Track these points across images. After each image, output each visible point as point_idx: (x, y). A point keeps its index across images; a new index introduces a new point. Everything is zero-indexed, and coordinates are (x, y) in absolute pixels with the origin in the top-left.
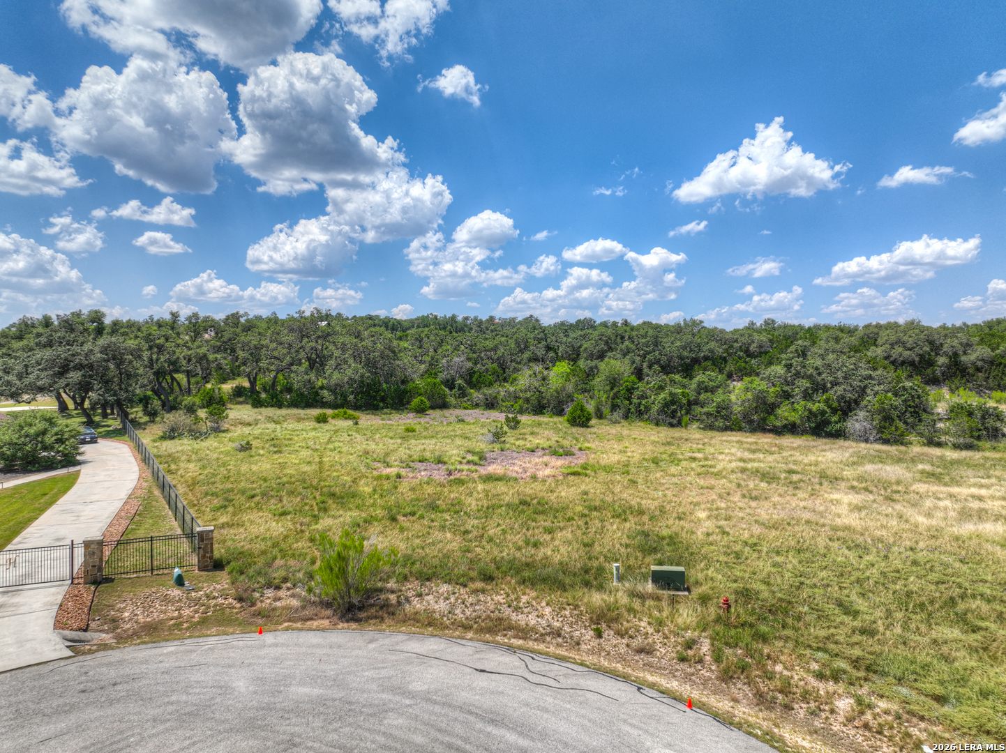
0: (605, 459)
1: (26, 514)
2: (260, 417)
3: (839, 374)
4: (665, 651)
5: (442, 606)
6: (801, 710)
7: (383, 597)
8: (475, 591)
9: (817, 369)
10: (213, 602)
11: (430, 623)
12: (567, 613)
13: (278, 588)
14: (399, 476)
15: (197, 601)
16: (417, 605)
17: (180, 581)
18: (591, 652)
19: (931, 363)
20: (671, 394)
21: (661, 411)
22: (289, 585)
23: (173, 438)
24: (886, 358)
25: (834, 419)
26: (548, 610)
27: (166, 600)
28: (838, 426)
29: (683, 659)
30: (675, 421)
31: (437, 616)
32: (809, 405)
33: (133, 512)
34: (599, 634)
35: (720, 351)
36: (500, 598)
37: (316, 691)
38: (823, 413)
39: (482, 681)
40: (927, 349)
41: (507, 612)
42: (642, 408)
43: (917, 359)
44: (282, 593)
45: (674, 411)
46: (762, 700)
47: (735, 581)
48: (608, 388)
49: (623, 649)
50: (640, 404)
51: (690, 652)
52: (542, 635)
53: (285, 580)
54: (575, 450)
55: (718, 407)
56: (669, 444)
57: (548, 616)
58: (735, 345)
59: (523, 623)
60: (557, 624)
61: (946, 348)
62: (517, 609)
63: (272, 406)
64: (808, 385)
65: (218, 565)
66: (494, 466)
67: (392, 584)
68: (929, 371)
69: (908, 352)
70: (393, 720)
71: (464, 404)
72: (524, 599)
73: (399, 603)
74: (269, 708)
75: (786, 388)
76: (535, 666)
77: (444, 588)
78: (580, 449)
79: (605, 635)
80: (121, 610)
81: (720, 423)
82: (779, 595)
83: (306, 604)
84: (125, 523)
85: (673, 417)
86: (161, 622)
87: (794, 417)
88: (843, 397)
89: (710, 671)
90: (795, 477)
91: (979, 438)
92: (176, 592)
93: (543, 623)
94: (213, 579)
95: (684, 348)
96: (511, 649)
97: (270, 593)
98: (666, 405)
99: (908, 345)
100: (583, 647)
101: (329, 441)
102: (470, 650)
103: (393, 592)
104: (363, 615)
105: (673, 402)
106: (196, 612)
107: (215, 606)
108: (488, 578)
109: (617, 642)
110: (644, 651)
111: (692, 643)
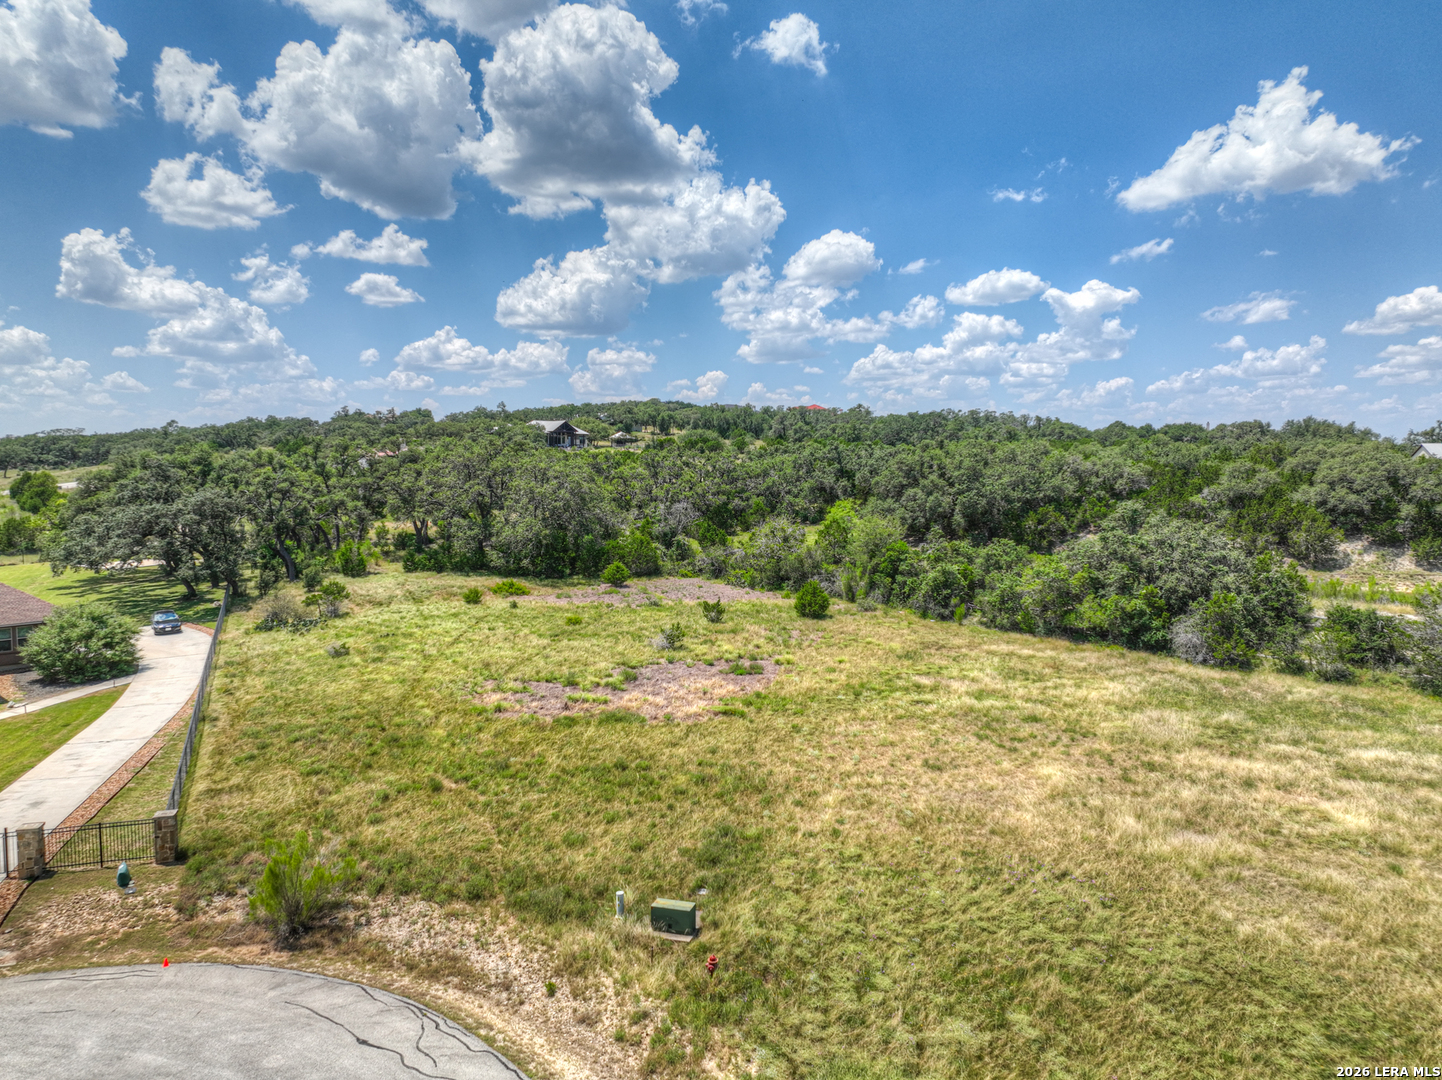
0: (797, 684)
1: (25, 760)
2: (398, 592)
3: (1177, 555)
4: (609, 1023)
5: (401, 934)
7: (341, 915)
8: (450, 916)
9: (1142, 547)
10: (149, 911)
11: (379, 956)
12: (536, 956)
13: (231, 894)
14: (499, 709)
15: (131, 911)
16: (376, 930)
17: (124, 880)
18: (529, 1018)
19: (1390, 514)
20: (944, 572)
21: (928, 597)
22: (245, 890)
23: (271, 629)
24: (1323, 503)
25: (1156, 623)
26: (518, 949)
27: (99, 906)
28: (1160, 635)
29: (620, 1039)
30: (947, 612)
31: (389, 947)
32: (1123, 601)
33: (146, 760)
34: (552, 991)
35: (1070, 488)
36: (471, 928)
37: (161, 1060)
38: (1142, 613)
39: (351, 1058)
40: (1387, 490)
42: (906, 589)
43: (1367, 508)
44: (231, 903)
45: (947, 598)
47: (761, 925)
48: (865, 557)
49: (567, 1016)
50: (905, 583)
51: (635, 1029)
52: (490, 986)
53: (243, 883)
54: (768, 665)
55: (1002, 597)
56: (907, 656)
57: (511, 961)
58: (1094, 479)
59: (478, 966)
60: (516, 971)
61: (1415, 492)
62: (484, 947)
63: (429, 569)
64: (1125, 572)
65: (181, 857)
66: (636, 694)
67: (360, 899)
68: (1384, 526)
69: (1353, 497)
71: (683, 571)
72: (501, 930)
73: (358, 924)
75: (1096, 574)
76: (431, 1039)
77: (420, 906)
78: (778, 663)
79: (558, 995)
80: (39, 920)
81: (1003, 619)
82: (798, 952)
83: (252, 921)
84: (126, 776)
85: (946, 606)
86: (78, 938)
87: (1100, 618)
88: (1173, 591)
89: (638, 1059)
90: (1026, 730)
91: (1361, 663)
92: (112, 896)
93: (502, 966)
94: (165, 878)
95: (1014, 486)
97: (218, 901)
98: (937, 587)
99: (1355, 486)
100: (527, 1007)
101: (456, 641)
102: (373, 1010)
103: (357, 907)
104: (306, 940)
105: (946, 585)
106: (124, 925)
107: (150, 917)
108: (474, 897)
109: (565, 1005)
110: (587, 1021)
111: (642, 1017)
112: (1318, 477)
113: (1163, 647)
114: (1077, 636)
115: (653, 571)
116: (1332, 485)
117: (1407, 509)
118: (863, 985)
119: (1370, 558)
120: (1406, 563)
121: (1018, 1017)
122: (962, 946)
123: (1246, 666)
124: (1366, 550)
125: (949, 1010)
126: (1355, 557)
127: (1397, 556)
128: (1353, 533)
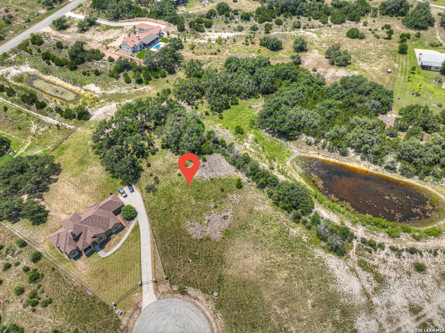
4: (210, 308)
5: (191, 293)
6: (217, 320)
8: (195, 291)
10: (168, 288)
11: (190, 296)
12: (204, 298)
15: (166, 288)
16: (189, 292)
26: (202, 296)
29: (211, 310)
33: (153, 251)
36: (197, 293)
39: (192, 312)
41: (198, 296)
46: (214, 318)
54: (229, 214)
65: (167, 279)
67: (187, 287)
68: (358, 149)
70: (184, 318)
72: (200, 293)
73: (187, 291)
74: (175, 314)
76: (197, 310)
77: (192, 289)
79: (206, 303)
80: (159, 289)
83: (178, 290)
89: (212, 312)
92: (164, 286)
93: (201, 299)
96: (197, 306)
97: (174, 286)
100: (204, 305)
102: (192, 305)
104: (183, 293)
108: (197, 288)
109: (207, 305)
110: (208, 307)
111: (212, 308)
112: (353, 131)
113: (289, 213)
114: (277, 204)
115: (211, 153)
116: (353, 137)
117: (362, 149)
118: (230, 306)
119: (353, 155)
120: (358, 158)
121: (241, 311)
122: (239, 300)
123: (298, 223)
124: (353, 152)
125: (236, 310)
126: (351, 154)
127: (358, 155)
128: (352, 147)
